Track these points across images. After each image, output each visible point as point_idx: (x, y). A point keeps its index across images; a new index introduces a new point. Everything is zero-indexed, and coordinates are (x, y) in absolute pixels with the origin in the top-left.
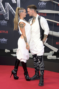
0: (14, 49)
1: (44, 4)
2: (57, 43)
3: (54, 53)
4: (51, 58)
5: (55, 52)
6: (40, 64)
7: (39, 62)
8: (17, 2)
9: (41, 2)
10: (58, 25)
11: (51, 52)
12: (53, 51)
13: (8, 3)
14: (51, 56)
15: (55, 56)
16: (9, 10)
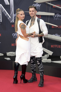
0: (8, 52)
1: (38, 5)
2: (52, 46)
3: (48, 56)
4: (46, 62)
5: (50, 56)
6: (40, 66)
7: (39, 64)
8: (10, 4)
9: (35, 3)
10: (52, 27)
11: (46, 56)
12: (48, 54)
13: (1, 5)
14: (46, 59)
15: (50, 60)
16: (2, 11)
